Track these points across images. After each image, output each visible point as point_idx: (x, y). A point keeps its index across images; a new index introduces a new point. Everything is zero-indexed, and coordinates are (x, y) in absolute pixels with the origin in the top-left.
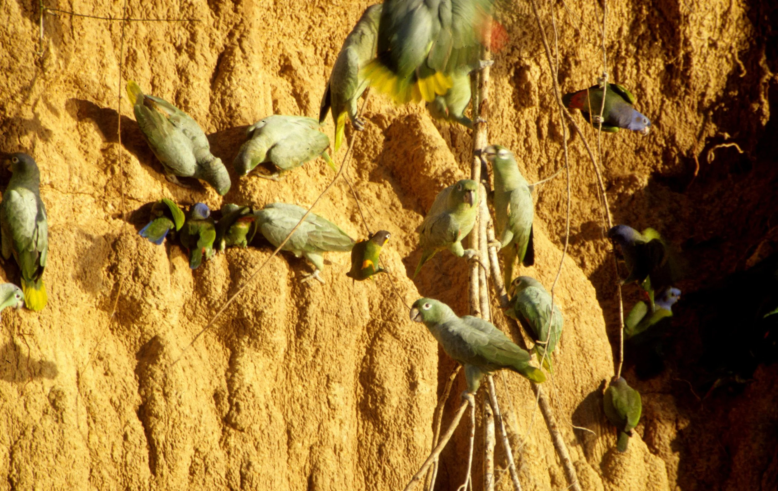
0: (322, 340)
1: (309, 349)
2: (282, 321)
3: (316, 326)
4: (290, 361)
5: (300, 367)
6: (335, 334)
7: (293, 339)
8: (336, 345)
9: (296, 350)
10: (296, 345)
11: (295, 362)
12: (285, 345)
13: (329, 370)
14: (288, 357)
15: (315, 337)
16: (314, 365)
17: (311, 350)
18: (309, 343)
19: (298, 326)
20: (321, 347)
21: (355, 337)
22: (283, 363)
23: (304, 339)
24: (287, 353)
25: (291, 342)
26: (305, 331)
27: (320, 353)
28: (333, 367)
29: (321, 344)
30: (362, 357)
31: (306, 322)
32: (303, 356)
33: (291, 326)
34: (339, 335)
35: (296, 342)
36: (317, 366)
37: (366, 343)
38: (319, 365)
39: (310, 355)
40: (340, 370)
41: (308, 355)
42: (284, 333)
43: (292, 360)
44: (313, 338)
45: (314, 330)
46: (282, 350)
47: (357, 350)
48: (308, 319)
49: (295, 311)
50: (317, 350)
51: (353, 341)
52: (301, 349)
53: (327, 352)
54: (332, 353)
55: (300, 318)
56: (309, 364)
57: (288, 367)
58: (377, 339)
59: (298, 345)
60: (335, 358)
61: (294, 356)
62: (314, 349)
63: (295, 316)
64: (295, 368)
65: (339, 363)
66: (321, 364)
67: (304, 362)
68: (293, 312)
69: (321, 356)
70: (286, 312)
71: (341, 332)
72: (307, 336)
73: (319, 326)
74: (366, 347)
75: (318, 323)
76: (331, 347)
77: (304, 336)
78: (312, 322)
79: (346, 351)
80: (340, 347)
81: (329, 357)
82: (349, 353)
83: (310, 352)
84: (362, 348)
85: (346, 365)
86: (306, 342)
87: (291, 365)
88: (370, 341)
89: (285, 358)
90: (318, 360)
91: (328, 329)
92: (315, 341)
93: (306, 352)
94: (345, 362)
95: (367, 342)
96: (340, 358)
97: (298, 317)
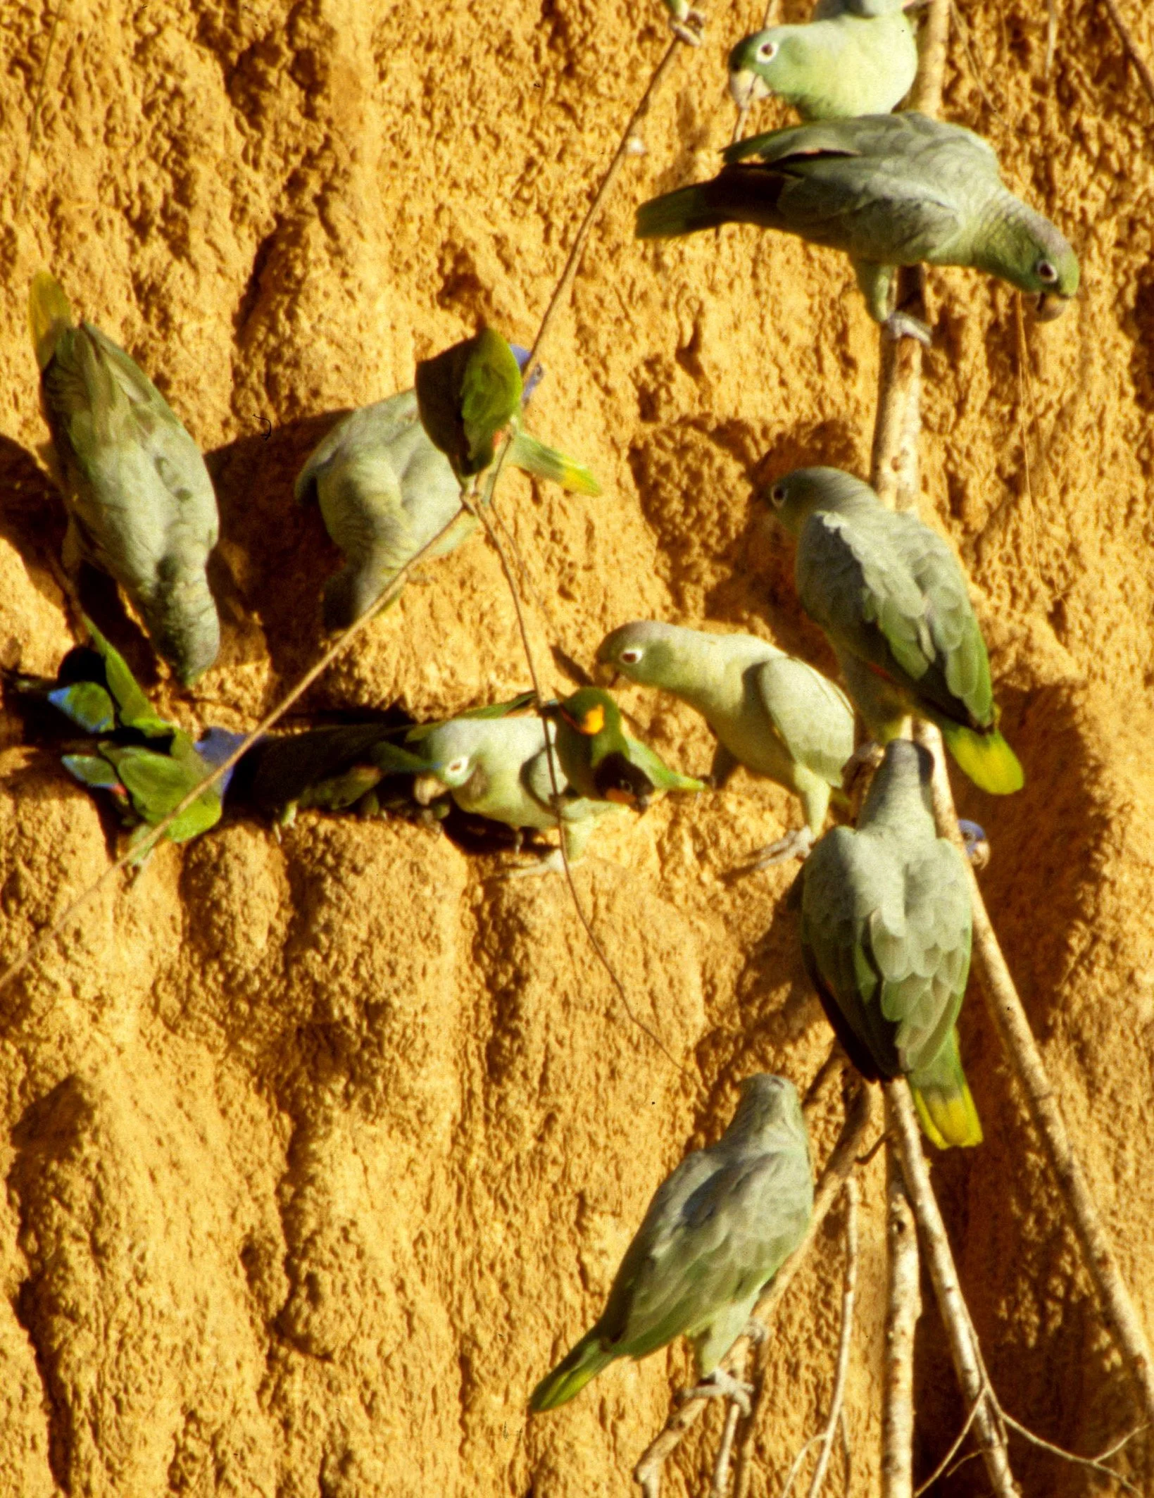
0: (562, 1090)
1: (525, 1115)
2: (445, 1033)
3: (547, 1048)
4: (468, 1150)
5: (498, 1168)
6: (604, 1071)
7: (478, 1087)
8: (605, 1104)
9: (487, 1119)
10: (487, 1104)
11: (484, 1154)
12: (456, 1105)
13: (586, 1176)
14: (462, 1140)
15: (544, 1080)
16: (539, 1161)
17: (531, 1119)
18: (524, 1097)
19: (493, 1048)
20: (559, 1109)
21: (661, 1079)
22: (450, 1157)
23: (509, 1086)
24: (461, 1126)
25: (471, 1093)
26: (512, 1062)
27: (558, 1128)
28: (598, 1167)
29: (560, 1101)
30: (682, 1138)
31: (515, 1034)
32: (508, 1137)
33: (472, 1047)
34: (613, 1074)
35: (487, 1094)
36: (549, 1167)
37: (693, 1099)
38: (554, 1162)
39: (528, 1134)
40: (619, 1177)
41: (520, 1132)
42: (452, 1067)
43: (475, 1148)
44: (536, 1084)
45: (540, 1059)
46: (447, 1117)
47: (667, 1117)
48: (521, 1026)
49: (485, 1003)
50: (550, 1120)
51: (657, 1093)
52: (501, 1116)
53: (579, 1124)
54: (592, 1128)
55: (498, 1022)
56: (524, 1159)
57: (462, 1169)
58: (728, 1087)
59: (493, 1103)
60: (601, 1140)
61: (479, 1136)
62: (539, 1117)
63: (485, 1019)
64: (485, 1173)
65: (615, 1156)
66: (561, 1159)
67: (510, 1155)
68: (477, 1006)
69: (560, 1137)
70: (457, 1005)
71: (621, 1064)
72: (518, 1075)
73: (555, 1047)
74: (694, 1110)
75: (552, 1039)
76: (591, 1109)
77: (511, 1078)
78: (535, 1037)
79: (637, 1120)
80: (618, 1109)
81: (585, 1140)
82: (643, 1129)
83: (527, 1124)
84: (682, 1112)
85: (636, 1164)
86: (516, 1095)
87: (472, 1162)
88: (705, 1093)
89: (454, 1141)
90: (553, 1148)
91: (581, 1057)
92: (542, 1093)
93: (515, 1124)
94: (633, 1155)
95: (699, 1094)
96: (618, 1142)
97: (493, 1019)
